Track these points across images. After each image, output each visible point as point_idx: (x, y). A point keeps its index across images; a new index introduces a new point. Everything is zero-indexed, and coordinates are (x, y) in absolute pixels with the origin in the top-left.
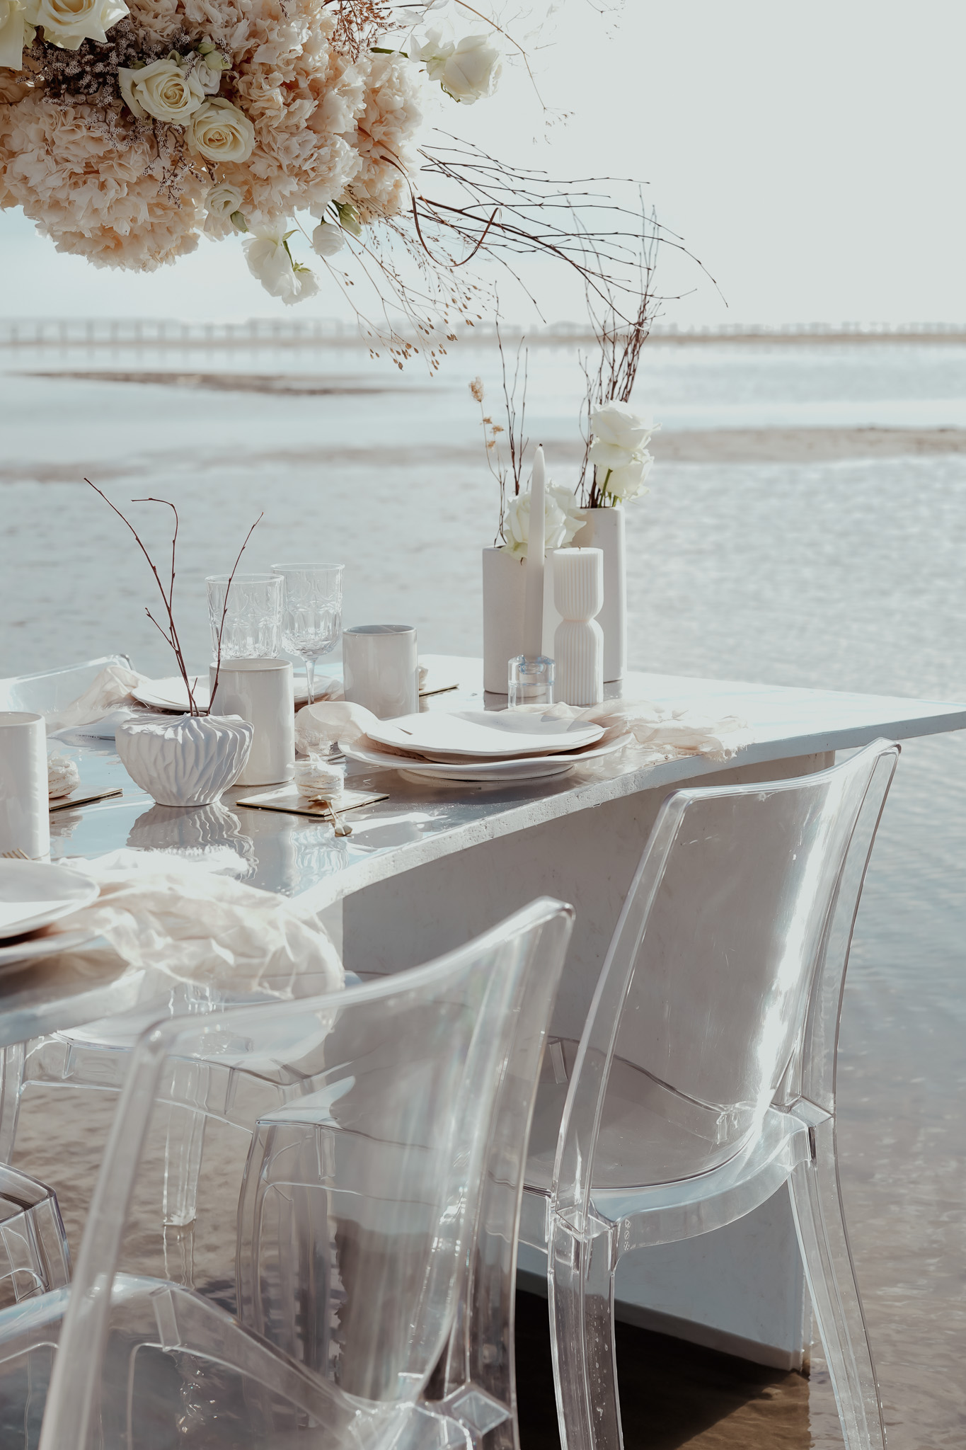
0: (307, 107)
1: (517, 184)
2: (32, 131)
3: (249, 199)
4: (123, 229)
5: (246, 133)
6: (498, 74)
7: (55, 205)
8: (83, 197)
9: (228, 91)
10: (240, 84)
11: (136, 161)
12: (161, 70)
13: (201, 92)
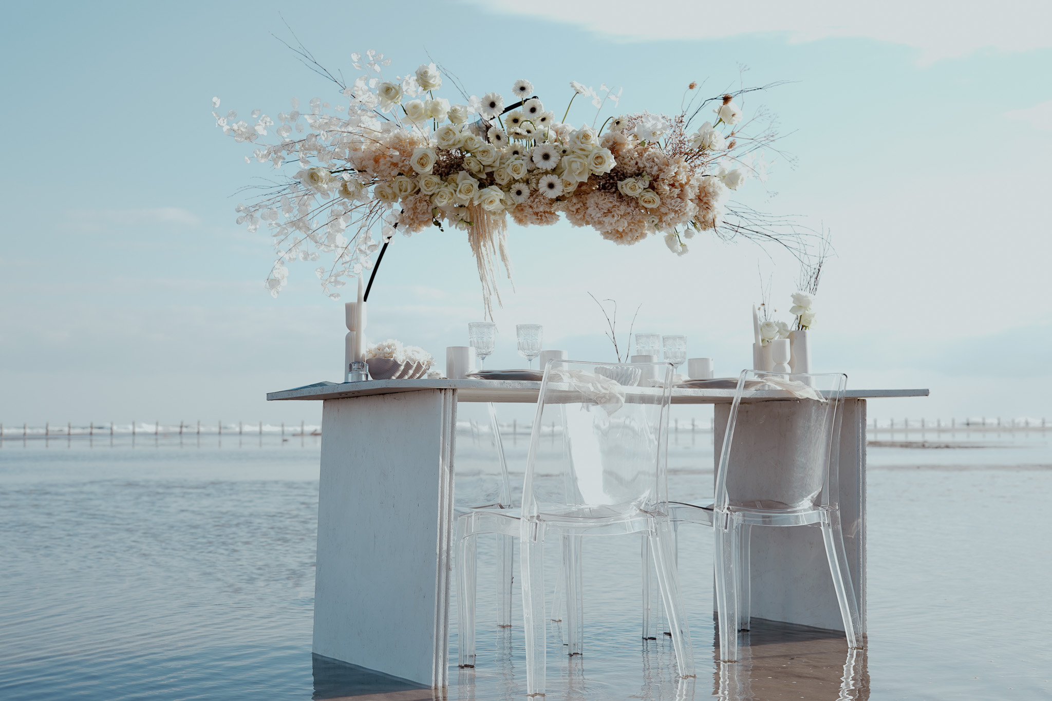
0: (677, 191)
1: (762, 218)
2: (592, 201)
3: (661, 220)
4: (621, 229)
5: (657, 199)
6: (742, 180)
7: (600, 223)
8: (607, 220)
9: (652, 187)
10: (655, 184)
11: (623, 208)
12: (630, 181)
13: (642, 187)
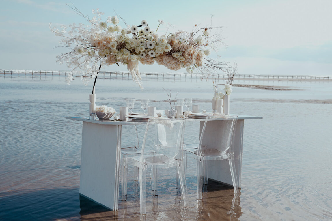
0: (190, 56)
1: (216, 62)
2: (164, 59)
3: (185, 64)
4: (173, 67)
5: (184, 59)
6: (210, 53)
7: (167, 65)
8: (168, 64)
9: (183, 55)
10: (184, 54)
11: (174, 61)
12: (176, 53)
13: (179, 55)
